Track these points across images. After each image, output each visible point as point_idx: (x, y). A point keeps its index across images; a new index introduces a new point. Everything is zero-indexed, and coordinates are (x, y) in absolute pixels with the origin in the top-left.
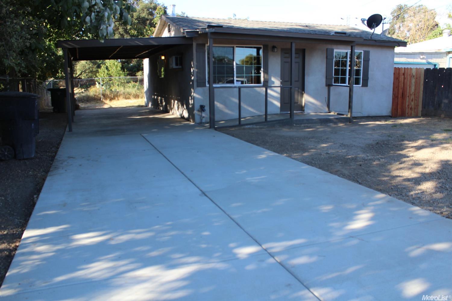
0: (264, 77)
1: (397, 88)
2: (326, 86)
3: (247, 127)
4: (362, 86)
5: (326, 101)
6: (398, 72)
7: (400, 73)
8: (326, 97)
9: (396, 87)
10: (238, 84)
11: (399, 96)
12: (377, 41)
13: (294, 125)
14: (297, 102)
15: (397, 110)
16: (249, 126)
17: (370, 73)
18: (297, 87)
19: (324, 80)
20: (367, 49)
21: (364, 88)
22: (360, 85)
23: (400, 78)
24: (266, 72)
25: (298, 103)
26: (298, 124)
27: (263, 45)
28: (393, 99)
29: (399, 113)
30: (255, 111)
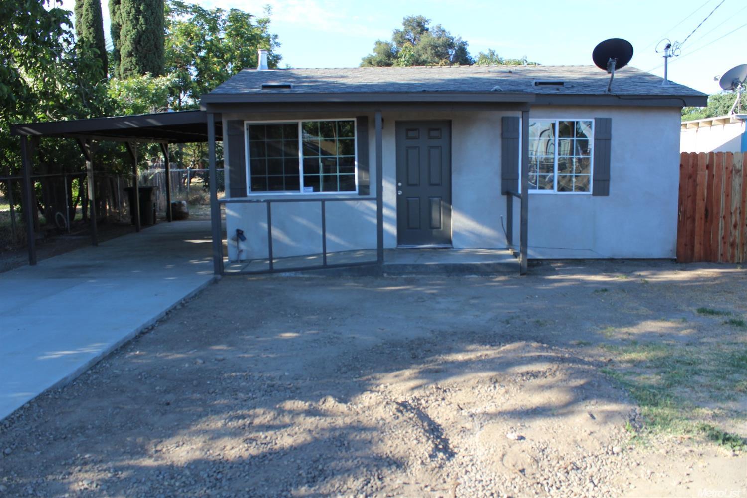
0: (359, 178)
1: (690, 198)
2: (503, 193)
3: (283, 275)
4: (594, 194)
5: (503, 225)
6: (693, 164)
7: (697, 165)
8: (502, 217)
9: (688, 197)
10: (306, 192)
11: (697, 216)
12: (621, 97)
13: (385, 275)
14: (439, 226)
15: (693, 246)
16: (288, 274)
17: (614, 165)
18: (437, 197)
19: (497, 183)
20: (603, 114)
21: (599, 199)
22: (588, 190)
23: (699, 177)
24: (364, 167)
25: (440, 228)
26: (394, 274)
27: (358, 118)
28: (679, 221)
29: (696, 255)
30: (342, 242)
